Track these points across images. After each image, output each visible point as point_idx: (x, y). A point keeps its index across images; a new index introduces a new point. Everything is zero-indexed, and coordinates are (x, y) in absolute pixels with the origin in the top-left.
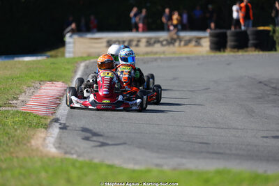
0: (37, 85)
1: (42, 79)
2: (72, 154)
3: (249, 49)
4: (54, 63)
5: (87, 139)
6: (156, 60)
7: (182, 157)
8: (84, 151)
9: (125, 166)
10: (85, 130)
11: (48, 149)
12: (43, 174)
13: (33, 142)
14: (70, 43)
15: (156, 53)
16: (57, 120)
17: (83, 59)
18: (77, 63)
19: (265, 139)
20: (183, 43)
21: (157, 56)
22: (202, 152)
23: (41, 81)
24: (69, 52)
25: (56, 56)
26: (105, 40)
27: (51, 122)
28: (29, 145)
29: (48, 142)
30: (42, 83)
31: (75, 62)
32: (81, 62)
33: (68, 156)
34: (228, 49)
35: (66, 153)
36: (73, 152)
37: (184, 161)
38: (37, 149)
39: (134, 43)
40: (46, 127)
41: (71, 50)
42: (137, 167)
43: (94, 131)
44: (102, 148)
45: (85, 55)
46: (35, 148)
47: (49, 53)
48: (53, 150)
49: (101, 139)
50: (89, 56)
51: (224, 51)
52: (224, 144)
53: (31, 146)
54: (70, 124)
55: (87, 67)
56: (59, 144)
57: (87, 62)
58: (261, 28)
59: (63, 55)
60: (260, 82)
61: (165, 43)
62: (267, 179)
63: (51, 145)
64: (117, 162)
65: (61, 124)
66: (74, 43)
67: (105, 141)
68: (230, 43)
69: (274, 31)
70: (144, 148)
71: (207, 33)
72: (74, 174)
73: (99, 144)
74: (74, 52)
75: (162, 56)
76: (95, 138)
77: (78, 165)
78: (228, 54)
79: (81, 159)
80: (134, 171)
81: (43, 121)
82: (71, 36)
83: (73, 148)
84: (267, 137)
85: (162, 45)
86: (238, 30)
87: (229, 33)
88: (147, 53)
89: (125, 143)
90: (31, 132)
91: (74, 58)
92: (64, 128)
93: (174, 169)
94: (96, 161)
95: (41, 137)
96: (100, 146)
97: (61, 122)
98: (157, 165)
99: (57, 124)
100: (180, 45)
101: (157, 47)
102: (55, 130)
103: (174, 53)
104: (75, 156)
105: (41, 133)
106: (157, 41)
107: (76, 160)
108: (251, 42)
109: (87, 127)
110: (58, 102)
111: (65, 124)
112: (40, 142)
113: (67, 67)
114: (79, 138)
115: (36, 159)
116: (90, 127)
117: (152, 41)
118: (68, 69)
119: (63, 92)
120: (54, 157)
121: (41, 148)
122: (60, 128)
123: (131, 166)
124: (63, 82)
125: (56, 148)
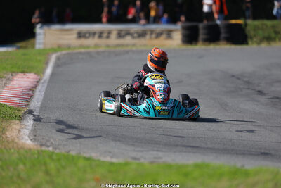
0: (9, 76)
1: (14, 70)
2: (48, 146)
3: (221, 43)
4: (24, 54)
5: (61, 131)
6: (127, 52)
7: (158, 151)
8: (60, 143)
9: (102, 159)
10: (59, 122)
11: (23, 141)
12: (21, 166)
13: (8, 134)
14: (40, 34)
15: (127, 45)
16: (30, 112)
17: (54, 50)
18: (48, 54)
19: (240, 133)
20: (154, 36)
21: (129, 48)
22: (177, 146)
23: (14, 72)
24: (40, 44)
25: (25, 48)
26: (75, 32)
27: (25, 113)
28: (4, 136)
29: (23, 134)
30: (14, 74)
31: (46, 53)
32: (52, 54)
33: (44, 148)
34: (200, 42)
35: (41, 145)
36: (48, 144)
37: (160, 154)
38: (13, 141)
39: (105, 35)
40: (20, 119)
41: (42, 41)
42: (114, 160)
43: (69, 123)
44: (77, 141)
45: (55, 46)
46: (10, 139)
47: (19, 44)
48: (28, 142)
49: (76, 132)
50: (60, 47)
51: (196, 44)
52: (198, 138)
53: (7, 137)
54: (44, 115)
55: (58, 58)
56: (34, 136)
57: (59, 54)
58: (233, 22)
59: (33, 46)
60: (233, 76)
61: (135, 35)
62: (247, 174)
63: (27, 137)
64: (94, 155)
65: (34, 116)
66: (45, 34)
67: (80, 134)
68: (201, 36)
69: (246, 25)
70: (119, 141)
71: (179, 26)
72: (52, 166)
73: (74, 136)
74: (44, 44)
75: (134, 49)
76: (70, 131)
77: (54, 157)
78: (200, 48)
79: (57, 151)
80: (112, 164)
81: (17, 113)
82: (41, 27)
83: (48, 141)
84: (241, 131)
85: (133, 37)
86: (211, 23)
87: (201, 26)
88: (118, 46)
89: (100, 136)
90: (5, 124)
91: (44, 50)
92: (37, 119)
93: (152, 163)
94: (73, 153)
95: (16, 129)
96: (75, 138)
97: (35, 114)
98: (134, 158)
99: (31, 116)
100: (151, 38)
101: (128, 40)
102: (29, 122)
103: (145, 45)
104: (51, 149)
105: (15, 125)
106: (128, 33)
107: (53, 153)
108: (223, 35)
109: (61, 119)
110: (31, 93)
111: (39, 116)
112: (15, 134)
113: (39, 58)
114: (54, 131)
115: (12, 151)
116: (64, 119)
117: (123, 33)
118: (40, 61)
119: (35, 83)
120: (30, 149)
121: (16, 140)
122: (34, 120)
123: (108, 159)
124: (35, 74)
125: (31, 140)
